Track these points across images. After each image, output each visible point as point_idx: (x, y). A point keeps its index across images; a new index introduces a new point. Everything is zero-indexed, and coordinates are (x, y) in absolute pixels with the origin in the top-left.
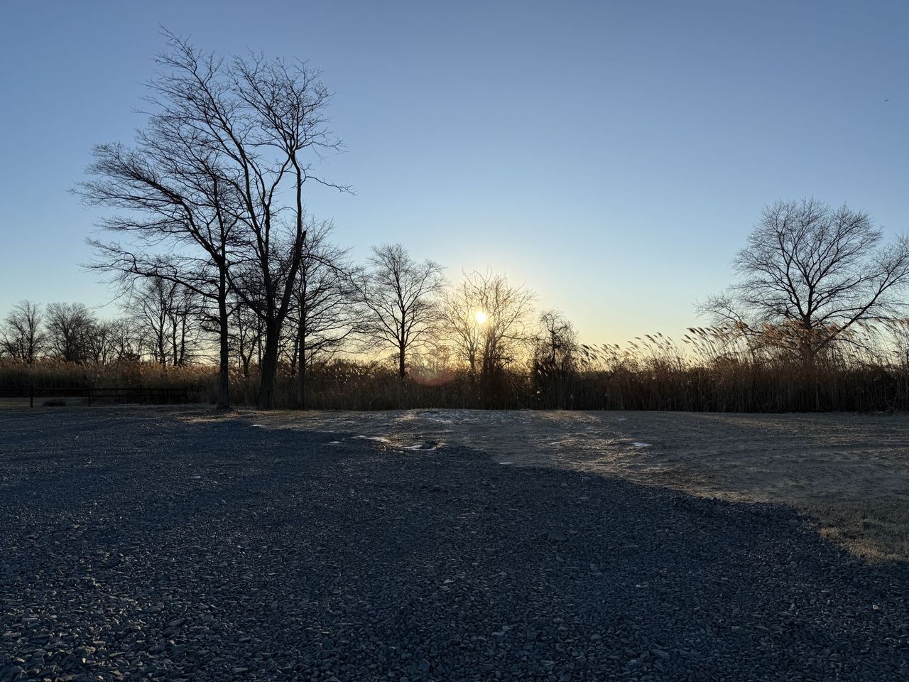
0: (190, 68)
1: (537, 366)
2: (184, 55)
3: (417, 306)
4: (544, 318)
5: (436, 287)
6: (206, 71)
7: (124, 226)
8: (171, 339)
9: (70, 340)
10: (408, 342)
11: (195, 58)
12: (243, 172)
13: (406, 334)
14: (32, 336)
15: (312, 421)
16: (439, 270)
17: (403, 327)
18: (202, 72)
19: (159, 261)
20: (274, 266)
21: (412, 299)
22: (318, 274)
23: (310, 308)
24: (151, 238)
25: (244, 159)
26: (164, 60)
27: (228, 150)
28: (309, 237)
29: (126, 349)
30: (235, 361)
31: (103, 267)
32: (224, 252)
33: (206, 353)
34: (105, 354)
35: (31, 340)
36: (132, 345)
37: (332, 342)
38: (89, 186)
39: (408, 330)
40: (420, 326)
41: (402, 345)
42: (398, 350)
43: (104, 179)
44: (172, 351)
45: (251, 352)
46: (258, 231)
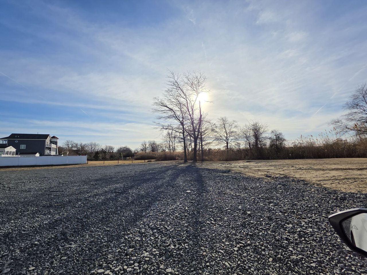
0: (173, 78)
2: (172, 75)
3: (230, 132)
4: (273, 132)
6: (177, 78)
8: (172, 146)
9: (152, 147)
10: (229, 142)
11: (174, 75)
12: (186, 102)
17: (227, 139)
19: (169, 125)
20: (195, 124)
22: (205, 126)
23: (203, 135)
24: (166, 120)
26: (167, 77)
29: (163, 149)
31: (156, 128)
32: (183, 122)
34: (159, 150)
35: (145, 148)
37: (209, 144)
41: (227, 143)
42: (226, 145)
44: (172, 149)
46: (190, 116)
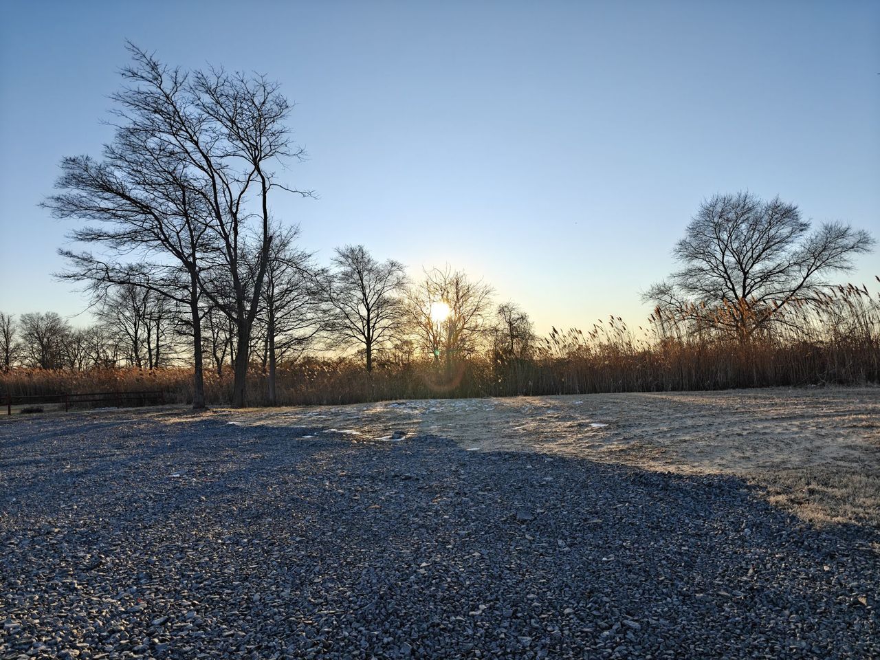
0: (155, 82)
1: (497, 355)
3: (382, 303)
4: (502, 310)
5: (399, 284)
6: (171, 85)
7: (96, 236)
8: (145, 344)
9: (45, 348)
10: (374, 338)
11: (161, 72)
12: (210, 181)
13: (371, 330)
14: (8, 347)
15: (285, 417)
16: (400, 269)
17: (368, 323)
18: (167, 85)
19: (131, 269)
20: (242, 271)
21: (376, 296)
22: (285, 276)
23: (278, 309)
24: (122, 248)
25: (210, 169)
26: (130, 74)
27: (194, 161)
28: (276, 241)
29: (101, 355)
30: (209, 363)
31: (75, 277)
32: (195, 259)
33: (181, 356)
34: (81, 361)
35: (7, 350)
36: (108, 351)
37: (300, 341)
38: (58, 199)
39: (373, 326)
40: (385, 322)
41: (369, 341)
42: (364, 346)
43: (74, 192)
44: (147, 356)
45: (224, 353)
46: (226, 238)
